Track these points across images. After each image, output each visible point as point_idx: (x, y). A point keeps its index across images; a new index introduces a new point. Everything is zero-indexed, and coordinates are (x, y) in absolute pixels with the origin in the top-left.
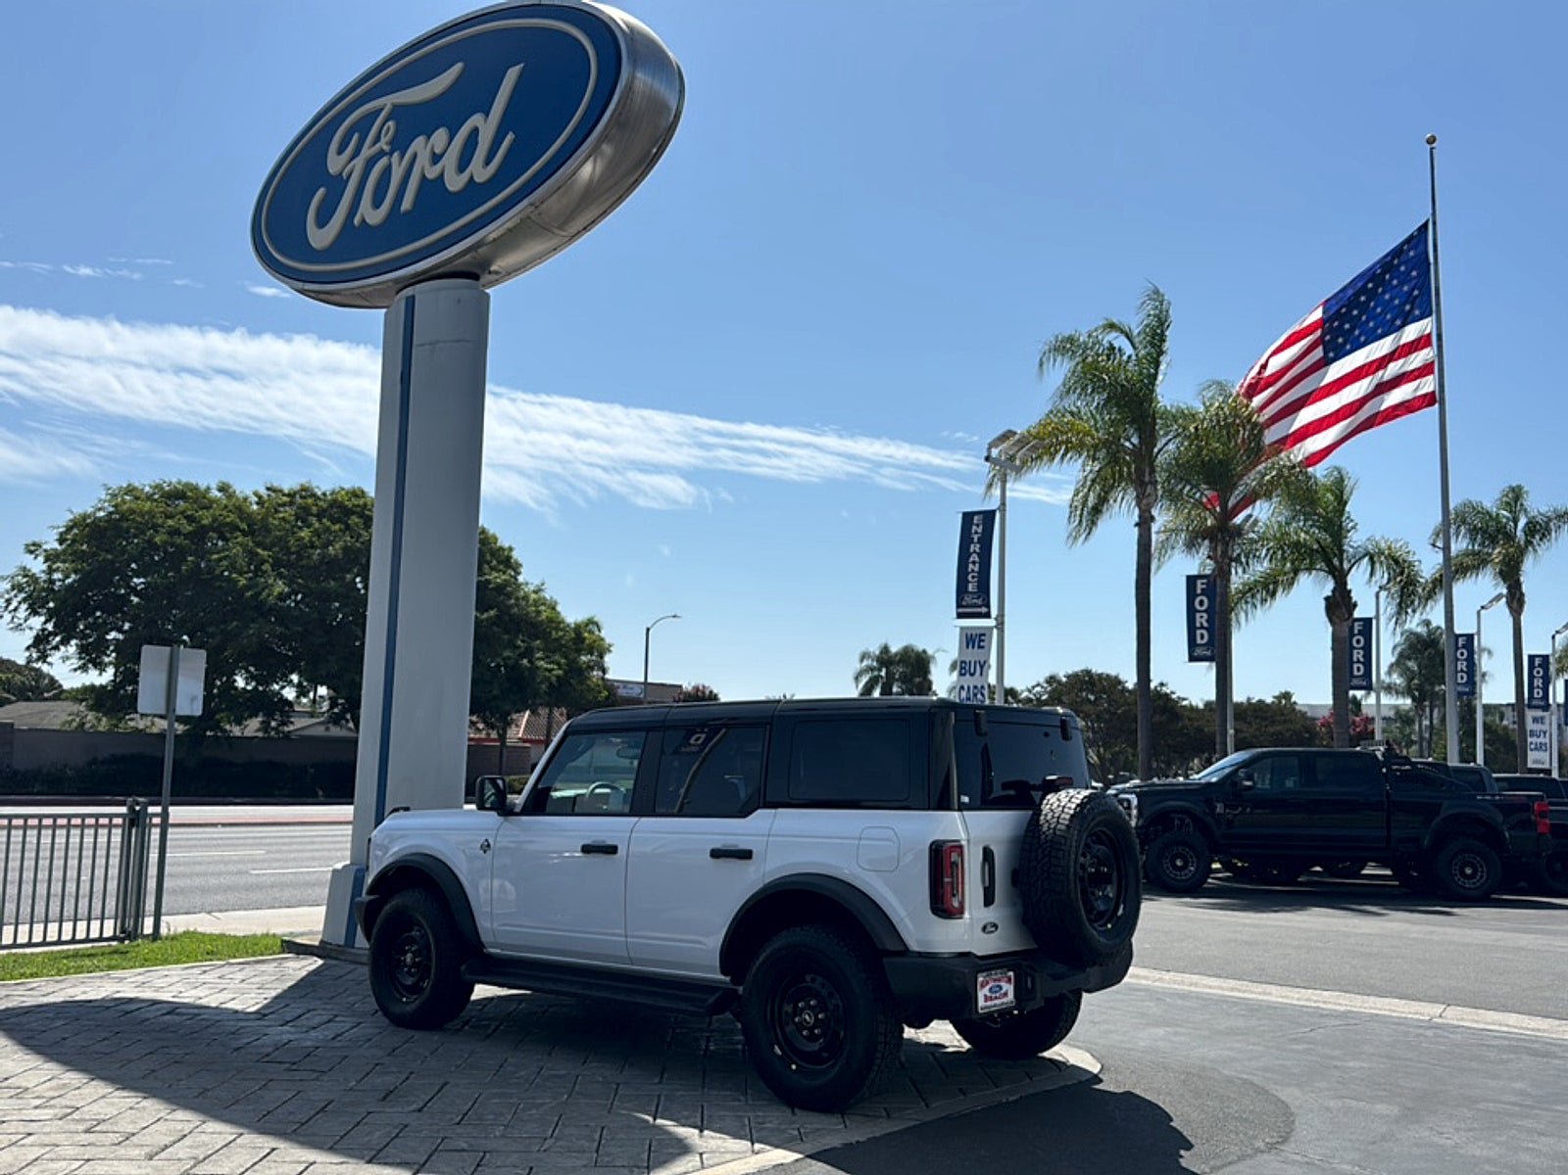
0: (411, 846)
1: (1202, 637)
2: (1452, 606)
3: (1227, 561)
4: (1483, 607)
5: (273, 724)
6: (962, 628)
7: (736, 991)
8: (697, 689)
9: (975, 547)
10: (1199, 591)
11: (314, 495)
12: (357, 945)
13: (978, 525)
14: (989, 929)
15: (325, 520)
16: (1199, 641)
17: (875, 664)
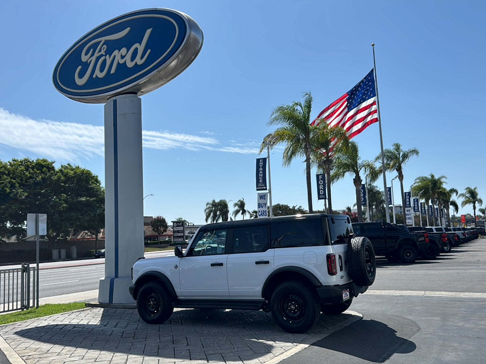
0: (149, 269)
1: (322, 192)
2: (385, 180)
3: (329, 170)
4: (393, 179)
5: (20, 238)
6: (258, 194)
7: (266, 302)
8: (158, 217)
9: (261, 169)
10: (320, 179)
11: (29, 161)
12: (113, 303)
13: (261, 162)
14: (342, 278)
15: (35, 169)
16: (321, 193)
17: (211, 206)
